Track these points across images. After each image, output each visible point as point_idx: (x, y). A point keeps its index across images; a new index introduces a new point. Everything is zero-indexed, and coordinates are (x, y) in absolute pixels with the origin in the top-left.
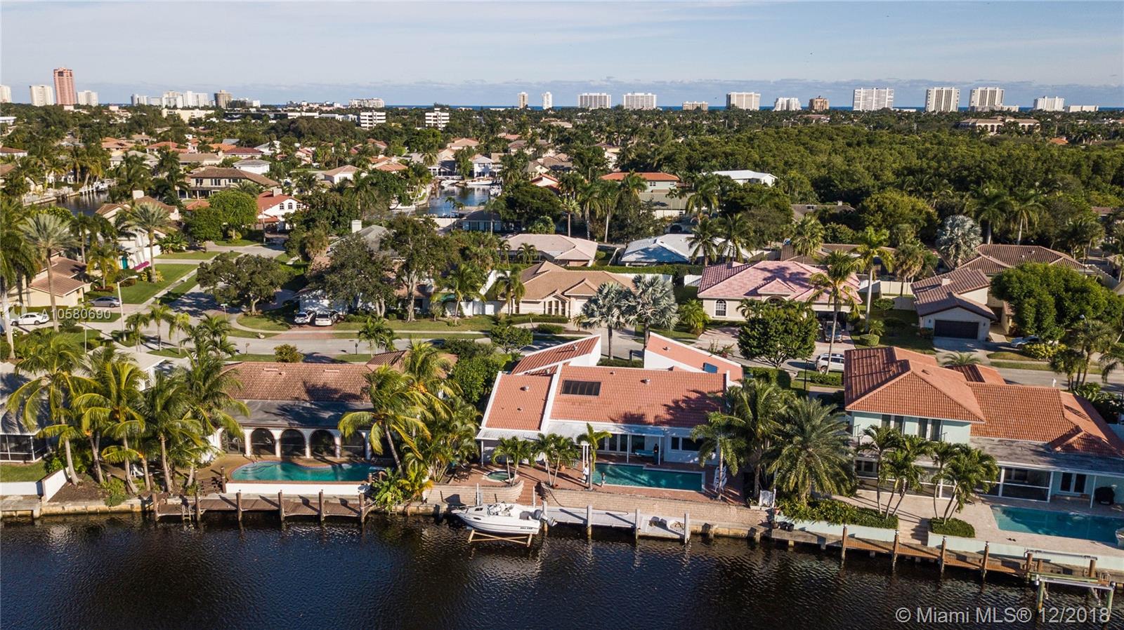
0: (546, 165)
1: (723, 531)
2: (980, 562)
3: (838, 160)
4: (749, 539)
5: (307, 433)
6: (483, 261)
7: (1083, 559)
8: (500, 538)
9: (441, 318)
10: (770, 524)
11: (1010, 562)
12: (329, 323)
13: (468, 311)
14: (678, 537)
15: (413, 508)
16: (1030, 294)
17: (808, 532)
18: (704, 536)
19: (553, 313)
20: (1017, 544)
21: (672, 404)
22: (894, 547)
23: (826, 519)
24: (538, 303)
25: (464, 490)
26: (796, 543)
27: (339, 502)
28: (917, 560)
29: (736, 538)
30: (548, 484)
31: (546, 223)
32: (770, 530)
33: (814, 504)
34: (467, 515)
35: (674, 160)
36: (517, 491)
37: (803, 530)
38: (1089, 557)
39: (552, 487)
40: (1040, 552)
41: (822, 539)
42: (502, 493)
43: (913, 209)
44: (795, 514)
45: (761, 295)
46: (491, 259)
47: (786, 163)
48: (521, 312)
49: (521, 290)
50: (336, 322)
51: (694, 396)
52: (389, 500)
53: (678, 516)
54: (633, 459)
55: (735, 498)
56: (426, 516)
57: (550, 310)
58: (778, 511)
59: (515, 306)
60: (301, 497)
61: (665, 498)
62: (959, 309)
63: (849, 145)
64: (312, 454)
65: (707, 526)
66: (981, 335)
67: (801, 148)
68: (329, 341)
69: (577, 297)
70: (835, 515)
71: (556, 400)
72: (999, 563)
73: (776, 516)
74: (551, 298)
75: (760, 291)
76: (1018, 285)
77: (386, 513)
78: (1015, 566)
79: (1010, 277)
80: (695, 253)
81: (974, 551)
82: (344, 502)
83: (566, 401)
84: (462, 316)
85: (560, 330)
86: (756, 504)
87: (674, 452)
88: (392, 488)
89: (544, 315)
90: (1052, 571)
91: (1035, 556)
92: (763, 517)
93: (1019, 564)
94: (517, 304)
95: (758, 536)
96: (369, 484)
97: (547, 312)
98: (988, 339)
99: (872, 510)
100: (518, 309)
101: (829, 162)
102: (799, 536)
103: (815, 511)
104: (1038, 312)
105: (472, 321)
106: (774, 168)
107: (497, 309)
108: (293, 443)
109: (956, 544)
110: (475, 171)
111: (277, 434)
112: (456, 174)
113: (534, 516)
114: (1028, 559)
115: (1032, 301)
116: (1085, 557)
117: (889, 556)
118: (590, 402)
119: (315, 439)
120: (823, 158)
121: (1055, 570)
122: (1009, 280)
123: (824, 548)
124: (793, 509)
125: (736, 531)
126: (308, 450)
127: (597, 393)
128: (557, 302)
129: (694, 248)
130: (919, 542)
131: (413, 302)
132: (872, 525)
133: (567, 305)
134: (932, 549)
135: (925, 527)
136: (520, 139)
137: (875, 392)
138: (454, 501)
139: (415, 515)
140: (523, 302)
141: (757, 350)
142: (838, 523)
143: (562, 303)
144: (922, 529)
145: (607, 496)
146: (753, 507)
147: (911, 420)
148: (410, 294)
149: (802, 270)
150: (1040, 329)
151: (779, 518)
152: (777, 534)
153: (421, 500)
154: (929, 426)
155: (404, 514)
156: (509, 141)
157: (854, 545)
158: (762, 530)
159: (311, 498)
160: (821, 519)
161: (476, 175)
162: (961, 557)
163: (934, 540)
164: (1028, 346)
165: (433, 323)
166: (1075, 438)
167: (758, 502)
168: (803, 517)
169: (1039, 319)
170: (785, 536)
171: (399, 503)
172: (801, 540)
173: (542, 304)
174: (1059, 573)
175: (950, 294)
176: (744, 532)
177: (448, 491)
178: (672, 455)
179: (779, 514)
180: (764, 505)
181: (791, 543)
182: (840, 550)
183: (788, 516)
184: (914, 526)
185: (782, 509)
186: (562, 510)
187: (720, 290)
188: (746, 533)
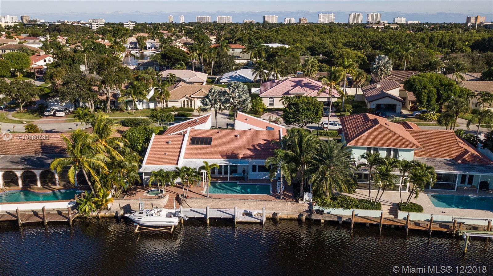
0: (181, 42)
1: (285, 216)
2: (427, 226)
3: (317, 39)
4: (299, 220)
5: (37, 172)
6: (147, 81)
7: (484, 221)
8: (154, 229)
9: (126, 111)
10: (310, 211)
11: (443, 225)
12: (63, 114)
13: (140, 106)
14: (259, 221)
15: (102, 214)
16: (425, 87)
17: (332, 214)
18: (273, 219)
19: (186, 107)
20: (447, 215)
21: (252, 148)
22: (381, 220)
23: (342, 206)
24: (178, 101)
25: (133, 202)
26: (325, 221)
27: (57, 212)
28: (392, 227)
29: (291, 220)
30: (182, 195)
31: (182, 65)
32: (311, 215)
33: (334, 198)
34: (134, 217)
35: (243, 40)
36: (165, 201)
37: (329, 213)
38: (487, 220)
39: (186, 197)
40: (461, 218)
41: (340, 217)
42: (156, 202)
43: (356, 56)
44: (324, 205)
45: (290, 94)
46: (152, 80)
47: (294, 40)
48: (169, 107)
49: (167, 95)
50: (68, 114)
51: (263, 142)
52: (87, 210)
53: (259, 209)
54: (231, 179)
55: (289, 196)
56: (111, 218)
57: (184, 105)
58: (314, 204)
59: (165, 103)
60: (32, 211)
61: (251, 199)
62: (387, 98)
63: (321, 33)
64: (42, 184)
65: (275, 214)
66: (398, 111)
67: (300, 34)
68: (63, 124)
69: (198, 98)
70: (347, 204)
71: (187, 148)
72: (438, 226)
73: (314, 207)
74: (184, 99)
75: (290, 92)
76: (419, 83)
77: (86, 218)
78: (447, 227)
79: (414, 79)
80: (255, 77)
81: (423, 220)
82: (60, 213)
83: (192, 148)
84: (137, 109)
85: (190, 115)
86: (302, 200)
87: (254, 173)
88: (88, 203)
89: (181, 107)
90: (467, 229)
91: (458, 221)
92: (306, 207)
93: (448, 226)
94: (166, 102)
95: (304, 218)
96: (75, 201)
97: (182, 106)
98: (401, 113)
99: (366, 200)
100: (167, 105)
101: (313, 40)
102: (327, 217)
103: (335, 202)
104: (428, 97)
105: (142, 111)
106: (289, 43)
107: (156, 105)
108: (29, 179)
109: (414, 216)
110: (147, 46)
111: (19, 173)
112: (138, 48)
113: (175, 215)
114: (454, 223)
115: (426, 91)
116: (485, 220)
117: (378, 225)
118: (206, 148)
119: (43, 176)
120: (310, 38)
121: (468, 228)
122: (414, 81)
123: (341, 222)
124: (323, 202)
125: (291, 216)
126: (39, 183)
127: (210, 143)
128: (188, 101)
129: (255, 74)
130: (393, 217)
131: (109, 102)
132: (367, 209)
133: (193, 102)
134: (400, 220)
135: (396, 208)
136: (169, 32)
137: (362, 135)
138: (127, 209)
139: (103, 218)
140: (169, 101)
141: (293, 120)
142: (349, 208)
143: (190, 101)
144: (394, 209)
145: (217, 201)
146: (300, 202)
147: (382, 149)
148: (108, 98)
149: (310, 82)
150: (429, 105)
151: (315, 208)
152: (314, 217)
153: (107, 209)
154: (392, 153)
155: (97, 218)
156: (164, 34)
157: (358, 220)
158: (306, 214)
159: (39, 211)
160: (339, 207)
161: (148, 48)
162: (417, 224)
163: (402, 215)
164: (422, 115)
165: (120, 113)
166: (467, 156)
167: (303, 199)
168: (329, 206)
169: (429, 101)
170: (319, 217)
171: (94, 211)
172: (327, 219)
173: (180, 102)
174: (470, 229)
175: (382, 91)
176: (296, 216)
177: (123, 203)
178: (253, 175)
179: (315, 205)
180: (306, 201)
181: (322, 221)
182: (350, 223)
183: (321, 206)
184: (389, 207)
185: (317, 202)
186: (192, 210)
187: (270, 92)
188: (297, 216)
